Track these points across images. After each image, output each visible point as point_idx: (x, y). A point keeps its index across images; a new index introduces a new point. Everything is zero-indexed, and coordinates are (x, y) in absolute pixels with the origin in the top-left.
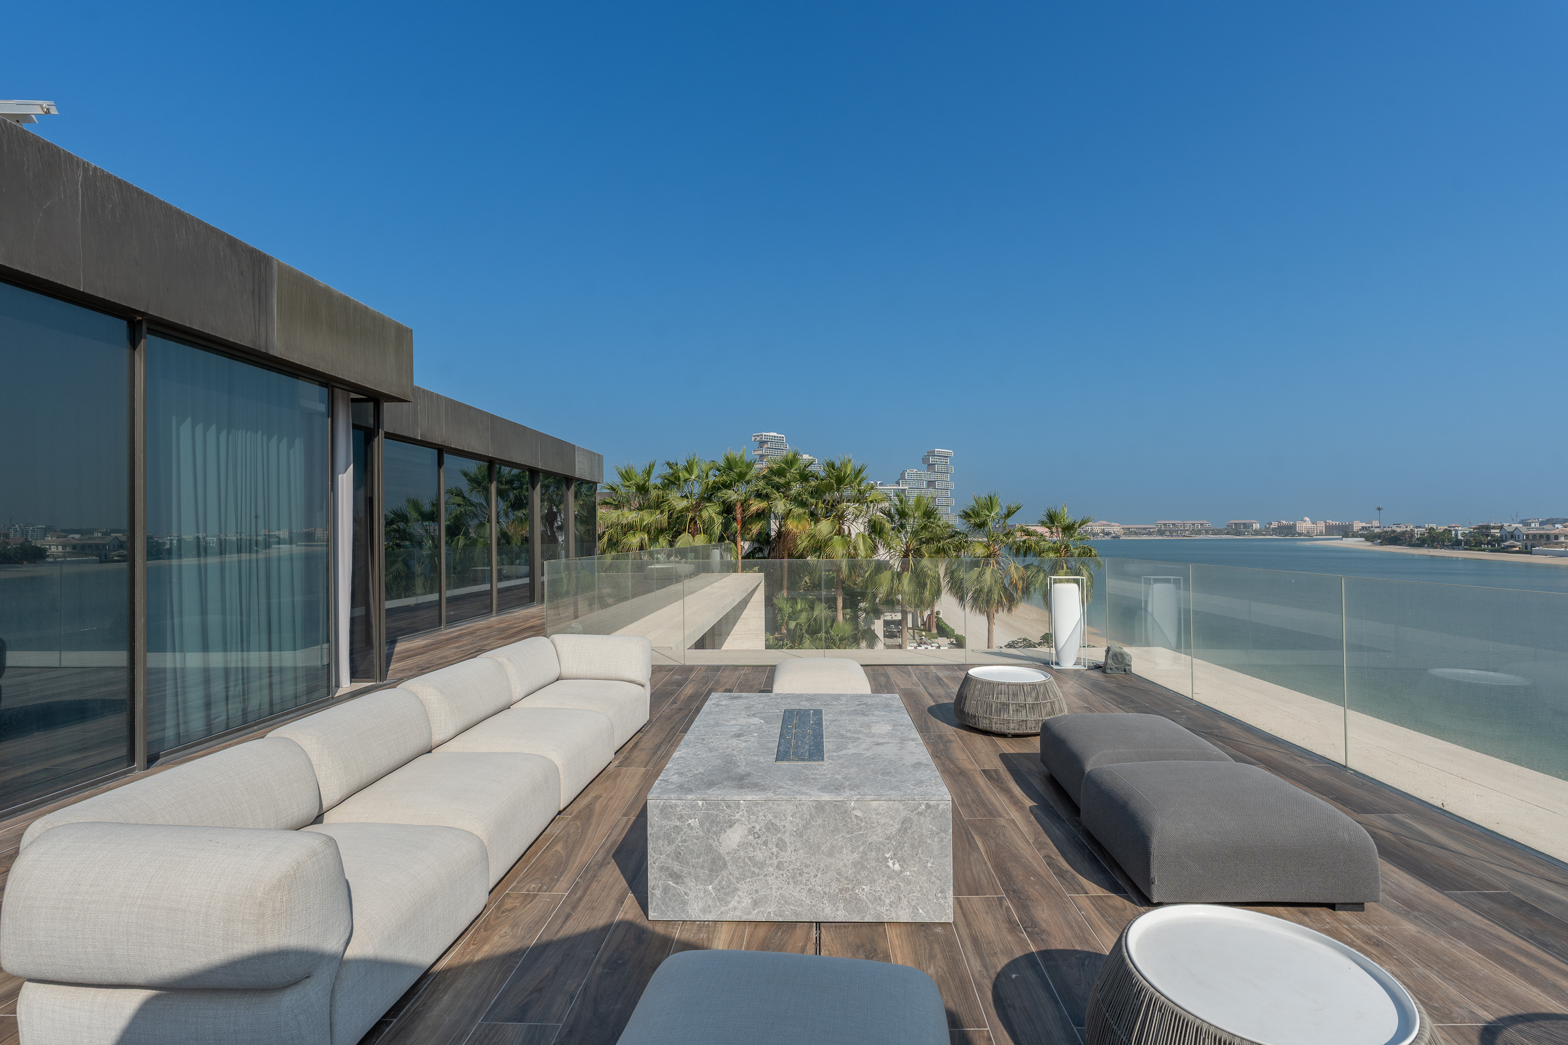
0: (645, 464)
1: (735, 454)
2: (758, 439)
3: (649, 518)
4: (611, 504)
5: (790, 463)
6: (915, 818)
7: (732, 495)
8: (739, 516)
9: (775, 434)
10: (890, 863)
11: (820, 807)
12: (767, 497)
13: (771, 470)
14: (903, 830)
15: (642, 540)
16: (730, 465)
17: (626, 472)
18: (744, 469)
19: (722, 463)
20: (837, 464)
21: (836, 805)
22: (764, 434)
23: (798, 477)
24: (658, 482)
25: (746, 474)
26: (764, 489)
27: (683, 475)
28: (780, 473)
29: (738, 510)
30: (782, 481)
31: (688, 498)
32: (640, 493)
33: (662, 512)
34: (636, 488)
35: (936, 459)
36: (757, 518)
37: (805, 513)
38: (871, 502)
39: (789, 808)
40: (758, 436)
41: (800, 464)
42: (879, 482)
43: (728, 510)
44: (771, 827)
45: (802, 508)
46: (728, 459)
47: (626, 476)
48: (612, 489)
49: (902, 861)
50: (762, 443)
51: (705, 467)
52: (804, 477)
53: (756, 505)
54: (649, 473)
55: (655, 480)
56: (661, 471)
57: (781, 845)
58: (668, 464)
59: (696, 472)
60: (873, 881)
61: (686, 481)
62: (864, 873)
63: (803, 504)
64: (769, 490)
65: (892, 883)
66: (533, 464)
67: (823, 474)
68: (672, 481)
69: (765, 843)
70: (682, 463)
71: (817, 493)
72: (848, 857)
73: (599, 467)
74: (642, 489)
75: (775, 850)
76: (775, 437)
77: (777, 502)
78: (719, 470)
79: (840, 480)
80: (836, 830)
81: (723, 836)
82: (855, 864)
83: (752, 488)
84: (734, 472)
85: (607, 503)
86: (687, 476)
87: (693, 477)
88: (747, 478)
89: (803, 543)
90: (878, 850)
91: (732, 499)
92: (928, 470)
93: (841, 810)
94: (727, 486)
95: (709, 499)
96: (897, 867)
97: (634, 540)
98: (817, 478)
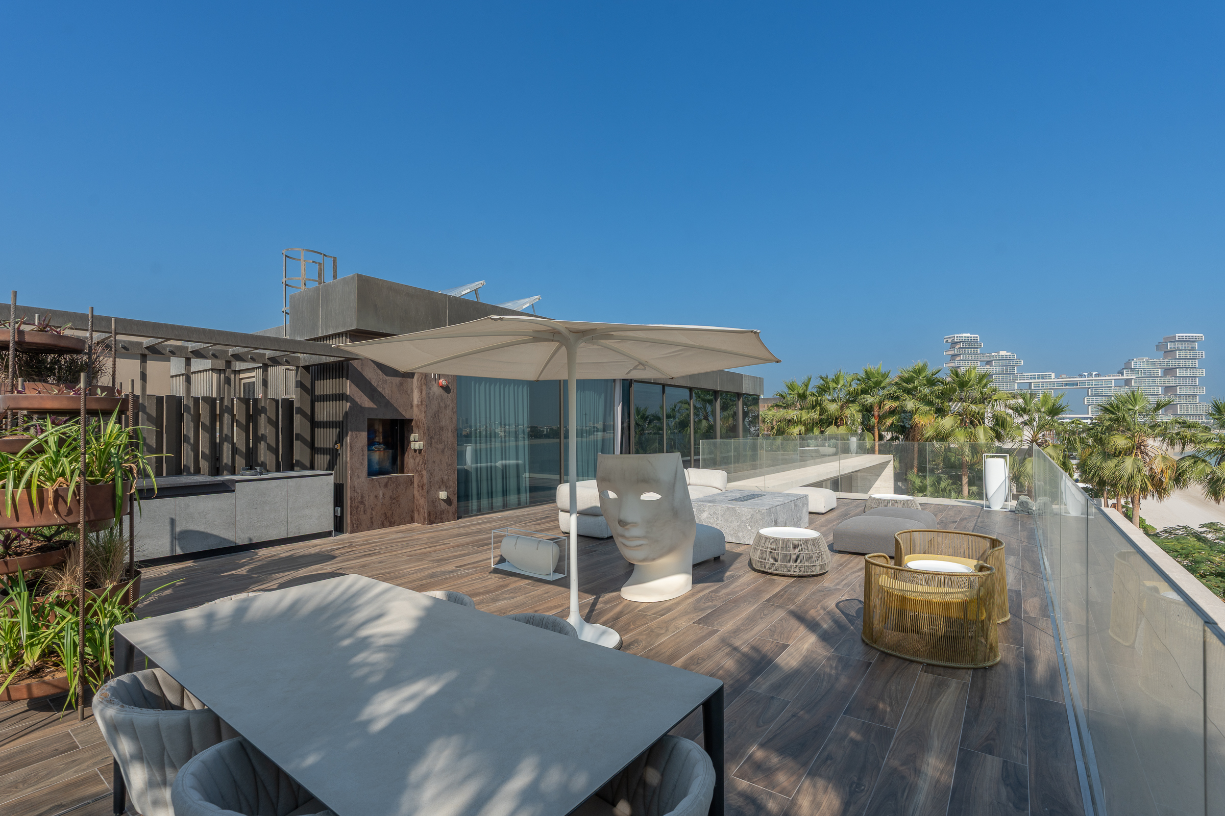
0: (804, 378)
1: (871, 368)
2: (950, 340)
3: (805, 416)
4: (782, 406)
5: (918, 372)
6: (755, 514)
7: (869, 399)
8: (876, 413)
9: (968, 335)
10: (748, 527)
11: (728, 508)
12: (896, 398)
13: (901, 378)
14: (752, 517)
15: (800, 431)
16: (868, 376)
17: (791, 384)
18: (880, 378)
19: (863, 375)
20: (961, 371)
21: (732, 508)
22: (956, 335)
23: (925, 382)
24: (815, 391)
25: (881, 382)
26: (896, 393)
27: (832, 385)
28: (909, 380)
29: (876, 409)
30: (910, 386)
31: (836, 402)
32: (801, 399)
33: (815, 412)
34: (798, 396)
35: (1177, 345)
36: (891, 415)
37: (930, 410)
38: (996, 400)
39: (720, 508)
40: (950, 338)
41: (928, 372)
42: (1094, 373)
43: (867, 410)
44: (714, 513)
45: (929, 406)
46: (866, 372)
47: (791, 388)
48: (782, 396)
49: (751, 526)
50: (954, 344)
51: (849, 378)
52: (931, 382)
53: (889, 405)
54: (807, 386)
55: (812, 389)
56: (816, 383)
57: (717, 518)
58: (821, 377)
59: (841, 383)
60: (743, 532)
61: (834, 389)
62: (740, 529)
63: (930, 403)
64: (900, 393)
65: (748, 533)
66: (715, 388)
67: (949, 379)
68: (823, 390)
69: (713, 518)
70: (831, 376)
71: (942, 395)
72: (736, 524)
73: (760, 385)
74: (803, 396)
75: (716, 520)
76: (968, 337)
77: (907, 402)
78: (859, 380)
79: (963, 385)
80: (732, 516)
81: (702, 515)
82: (738, 526)
83: (886, 392)
84: (870, 383)
85: (778, 406)
86: (835, 385)
87: (840, 386)
88: (882, 385)
89: (930, 432)
90: (744, 523)
91: (868, 402)
92: (1165, 357)
93: (734, 510)
94: (864, 392)
95: (853, 402)
96: (750, 528)
97: (795, 430)
98: (942, 383)
